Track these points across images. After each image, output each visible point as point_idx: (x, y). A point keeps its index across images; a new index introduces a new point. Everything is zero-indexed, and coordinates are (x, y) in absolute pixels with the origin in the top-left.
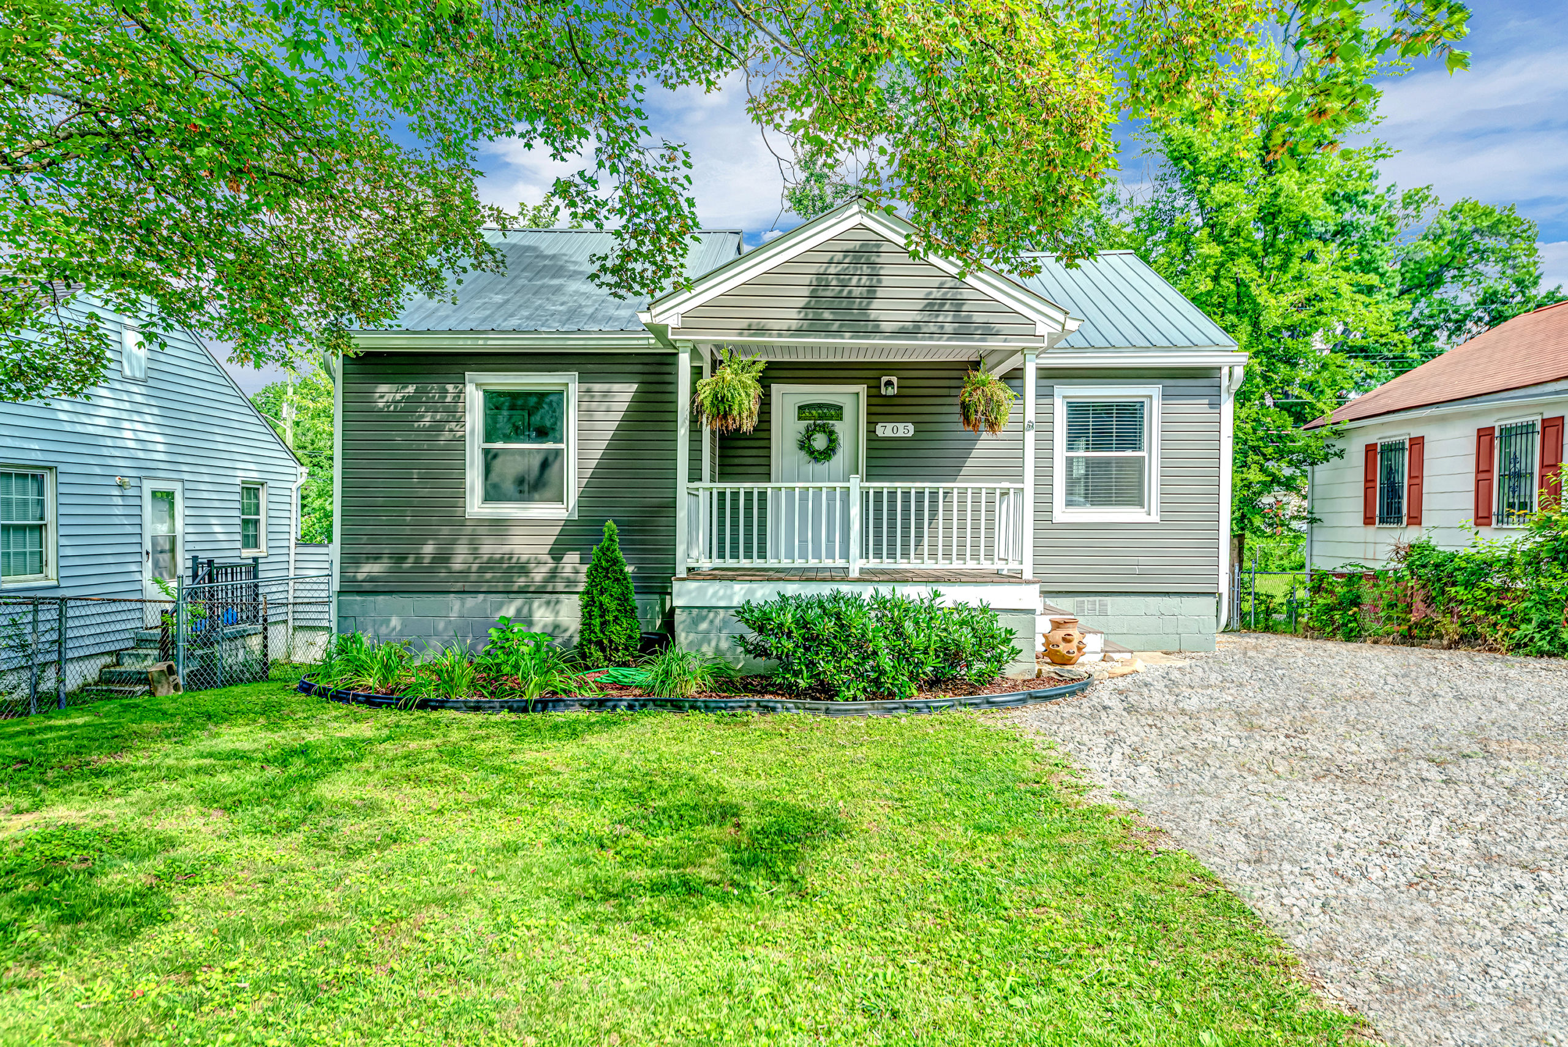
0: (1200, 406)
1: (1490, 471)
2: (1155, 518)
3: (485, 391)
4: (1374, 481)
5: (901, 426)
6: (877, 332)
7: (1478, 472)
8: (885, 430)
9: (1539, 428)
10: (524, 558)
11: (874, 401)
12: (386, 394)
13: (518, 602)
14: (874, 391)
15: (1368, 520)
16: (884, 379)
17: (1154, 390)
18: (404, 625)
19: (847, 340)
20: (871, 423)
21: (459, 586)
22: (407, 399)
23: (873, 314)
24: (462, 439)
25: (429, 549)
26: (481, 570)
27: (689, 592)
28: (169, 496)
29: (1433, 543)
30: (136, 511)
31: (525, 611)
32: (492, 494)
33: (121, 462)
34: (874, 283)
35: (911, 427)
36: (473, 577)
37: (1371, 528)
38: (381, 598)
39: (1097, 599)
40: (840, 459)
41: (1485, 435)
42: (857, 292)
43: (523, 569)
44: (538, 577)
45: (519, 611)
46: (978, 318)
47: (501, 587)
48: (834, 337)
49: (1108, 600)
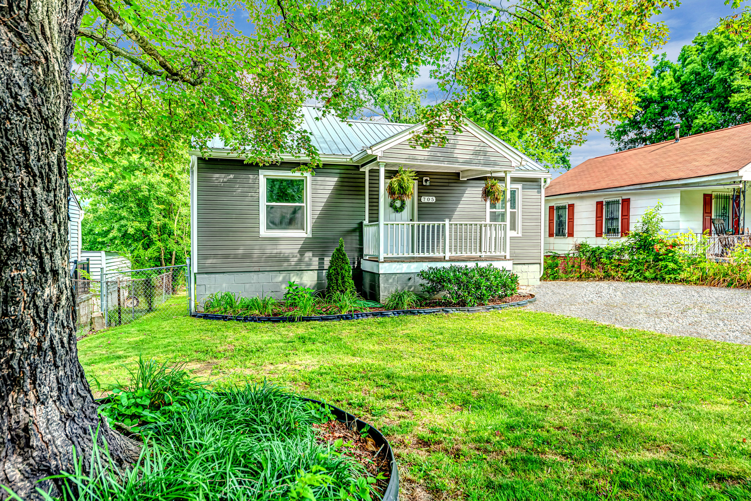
0: (534, 192)
1: (602, 217)
2: (520, 235)
3: (268, 179)
4: (553, 220)
5: (431, 198)
6: (457, 162)
7: (597, 217)
8: (425, 199)
9: (621, 202)
10: (286, 255)
11: (421, 187)
12: (219, 178)
13: (284, 274)
14: (420, 183)
15: (551, 235)
16: (425, 178)
17: (519, 186)
18: (229, 288)
20: (419, 197)
21: (256, 269)
22: (229, 181)
23: (455, 155)
24: (257, 201)
25: (240, 252)
26: (266, 261)
27: (385, 268)
29: (588, 243)
31: (287, 277)
32: (271, 226)
34: (455, 142)
35: (434, 198)
37: (552, 238)
38: (218, 275)
40: (406, 211)
41: (599, 204)
43: (286, 259)
44: (293, 263)
45: (284, 278)
46: (492, 159)
47: (276, 268)
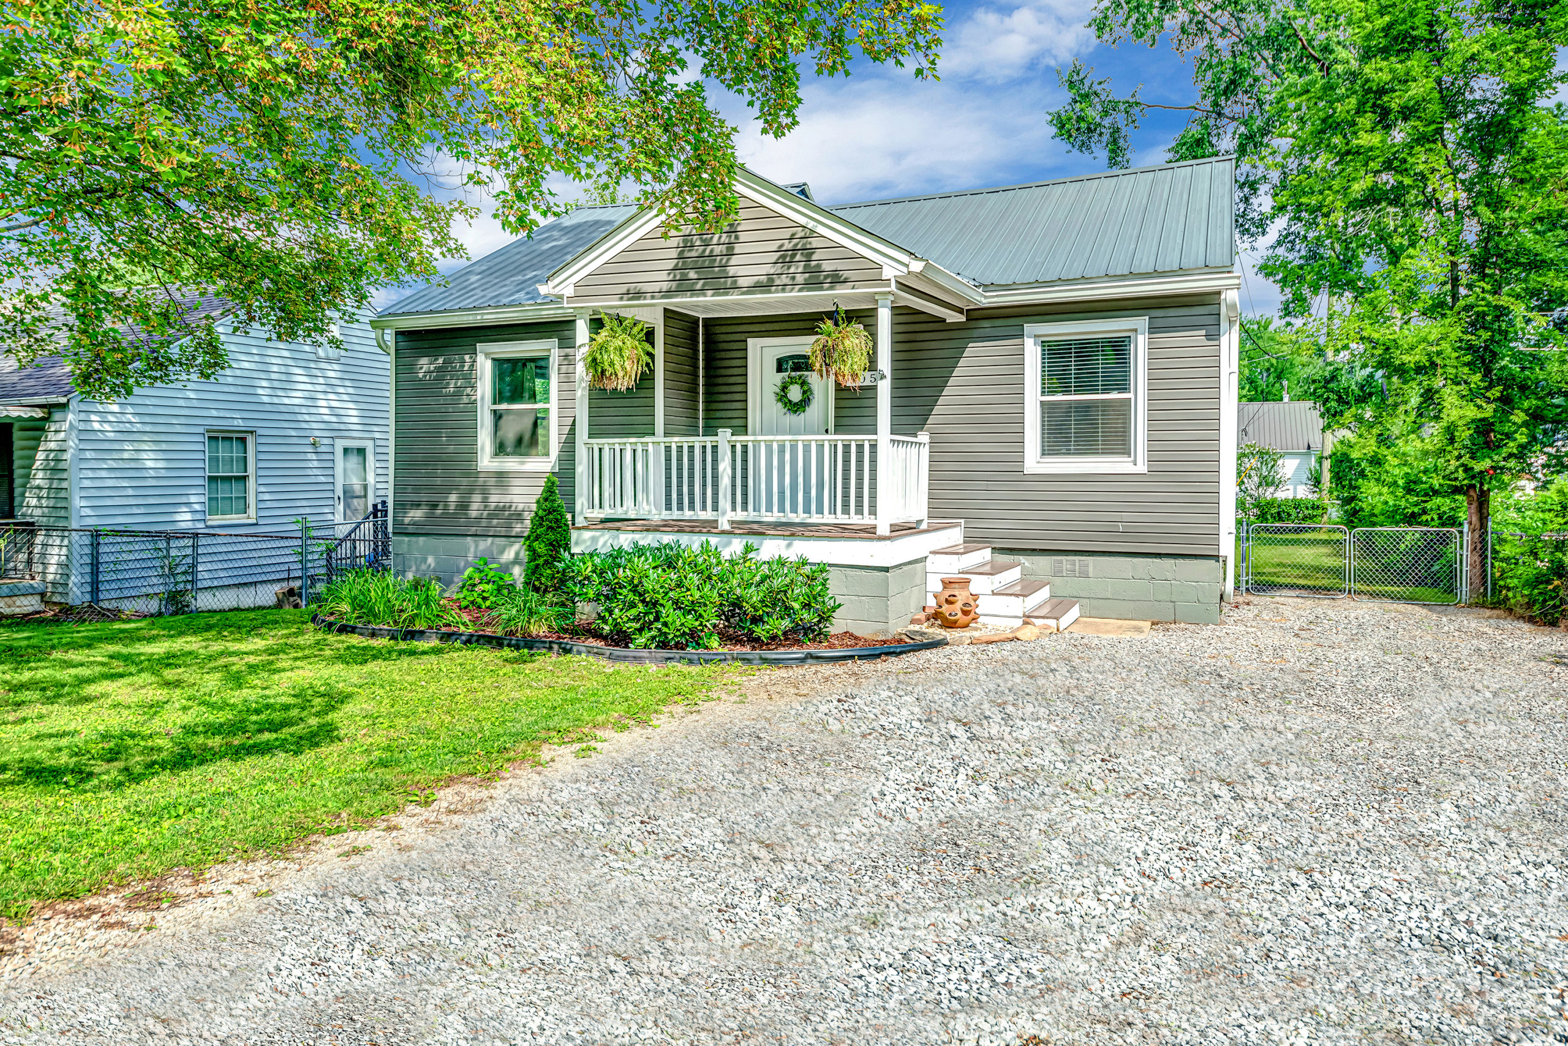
0: (1198, 336)
2: (1142, 468)
3: (494, 360)
6: (735, 287)
10: (521, 507)
12: (425, 365)
13: (516, 546)
17: (1141, 322)
18: (437, 563)
19: (709, 298)
21: (473, 530)
22: (438, 369)
23: (732, 271)
24: (475, 402)
25: (453, 498)
26: (490, 517)
27: (585, 541)
28: (361, 451)
30: (330, 465)
32: (500, 449)
33: (314, 426)
34: (733, 240)
36: (484, 523)
38: (421, 539)
39: (1077, 558)
40: (814, 411)
42: (718, 250)
43: (520, 516)
45: (517, 553)
46: (827, 266)
47: (503, 531)
48: (698, 296)
49: (1090, 560)
